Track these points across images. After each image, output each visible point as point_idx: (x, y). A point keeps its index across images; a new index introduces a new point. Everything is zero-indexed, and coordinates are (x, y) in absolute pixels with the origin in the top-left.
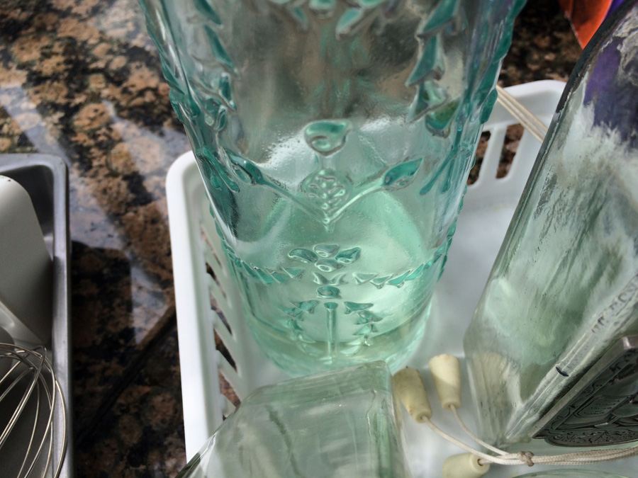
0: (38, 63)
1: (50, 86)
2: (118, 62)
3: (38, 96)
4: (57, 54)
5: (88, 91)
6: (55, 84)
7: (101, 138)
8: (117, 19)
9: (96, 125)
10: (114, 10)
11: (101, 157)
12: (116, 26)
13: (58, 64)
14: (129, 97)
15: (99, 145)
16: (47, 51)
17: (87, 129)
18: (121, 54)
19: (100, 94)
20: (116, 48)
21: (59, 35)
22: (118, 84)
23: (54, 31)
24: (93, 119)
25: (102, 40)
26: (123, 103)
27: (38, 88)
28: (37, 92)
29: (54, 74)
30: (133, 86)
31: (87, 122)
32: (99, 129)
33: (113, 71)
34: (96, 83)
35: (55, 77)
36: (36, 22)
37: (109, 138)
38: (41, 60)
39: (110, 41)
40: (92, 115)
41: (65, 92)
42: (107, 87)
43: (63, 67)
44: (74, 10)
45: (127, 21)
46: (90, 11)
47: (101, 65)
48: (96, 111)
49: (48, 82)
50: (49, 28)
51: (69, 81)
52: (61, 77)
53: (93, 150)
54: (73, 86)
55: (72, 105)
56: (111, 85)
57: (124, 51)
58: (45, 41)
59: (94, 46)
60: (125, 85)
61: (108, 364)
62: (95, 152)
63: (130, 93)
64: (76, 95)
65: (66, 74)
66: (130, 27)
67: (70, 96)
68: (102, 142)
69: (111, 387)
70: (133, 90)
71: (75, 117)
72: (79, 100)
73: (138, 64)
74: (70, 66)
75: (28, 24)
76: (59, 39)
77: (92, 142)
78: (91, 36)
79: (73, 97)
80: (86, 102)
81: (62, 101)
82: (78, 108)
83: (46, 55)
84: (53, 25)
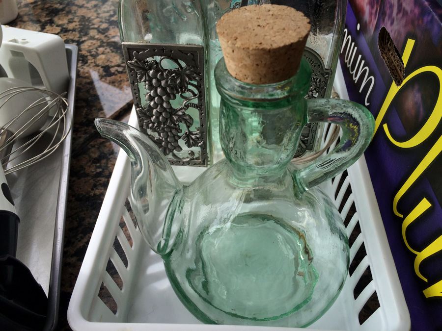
0: (66, 25)
1: (71, 33)
2: (104, 26)
3: (65, 37)
4: (75, 22)
5: (89, 36)
6: (74, 33)
7: (92, 53)
8: (106, 10)
9: (91, 48)
10: (105, 6)
11: (92, 60)
12: (104, 12)
13: (76, 25)
14: (108, 39)
15: (92, 55)
16: (71, 20)
17: (87, 49)
18: (106, 23)
19: (94, 37)
20: (104, 20)
21: (77, 15)
22: (103, 34)
23: (75, 13)
24: (90, 46)
25: (97, 17)
26: (105, 41)
27: (65, 34)
28: (65, 35)
29: (73, 29)
30: (110, 34)
31: (87, 47)
32: (92, 49)
33: (101, 29)
34: (93, 33)
35: (74, 30)
36: (67, 9)
37: (97, 53)
38: (68, 24)
39: (101, 18)
40: (90, 44)
41: (78, 35)
42: (98, 34)
43: (78, 26)
44: (85, 6)
45: (110, 10)
46: (93, 6)
47: (96, 26)
48: (92, 43)
49: (71, 32)
50: (73, 12)
51: (80, 32)
52: (77, 30)
53: (88, 57)
54: (82, 34)
55: (81, 40)
56: (100, 34)
57: (107, 22)
58: (70, 17)
59: (93, 19)
60: (106, 34)
61: (87, 128)
62: (90, 57)
63: (108, 37)
64: (83, 37)
65: (79, 29)
66: (112, 13)
67: (80, 37)
68: (93, 54)
69: (88, 136)
70: (110, 36)
71: (82, 45)
72: (84, 39)
73: (113, 26)
74: (81, 26)
75: (63, 10)
76: (77, 16)
77: (89, 54)
78: (92, 16)
79: (82, 38)
80: (88, 40)
81: (76, 39)
82: (83, 42)
83: (70, 22)
84: (75, 10)
